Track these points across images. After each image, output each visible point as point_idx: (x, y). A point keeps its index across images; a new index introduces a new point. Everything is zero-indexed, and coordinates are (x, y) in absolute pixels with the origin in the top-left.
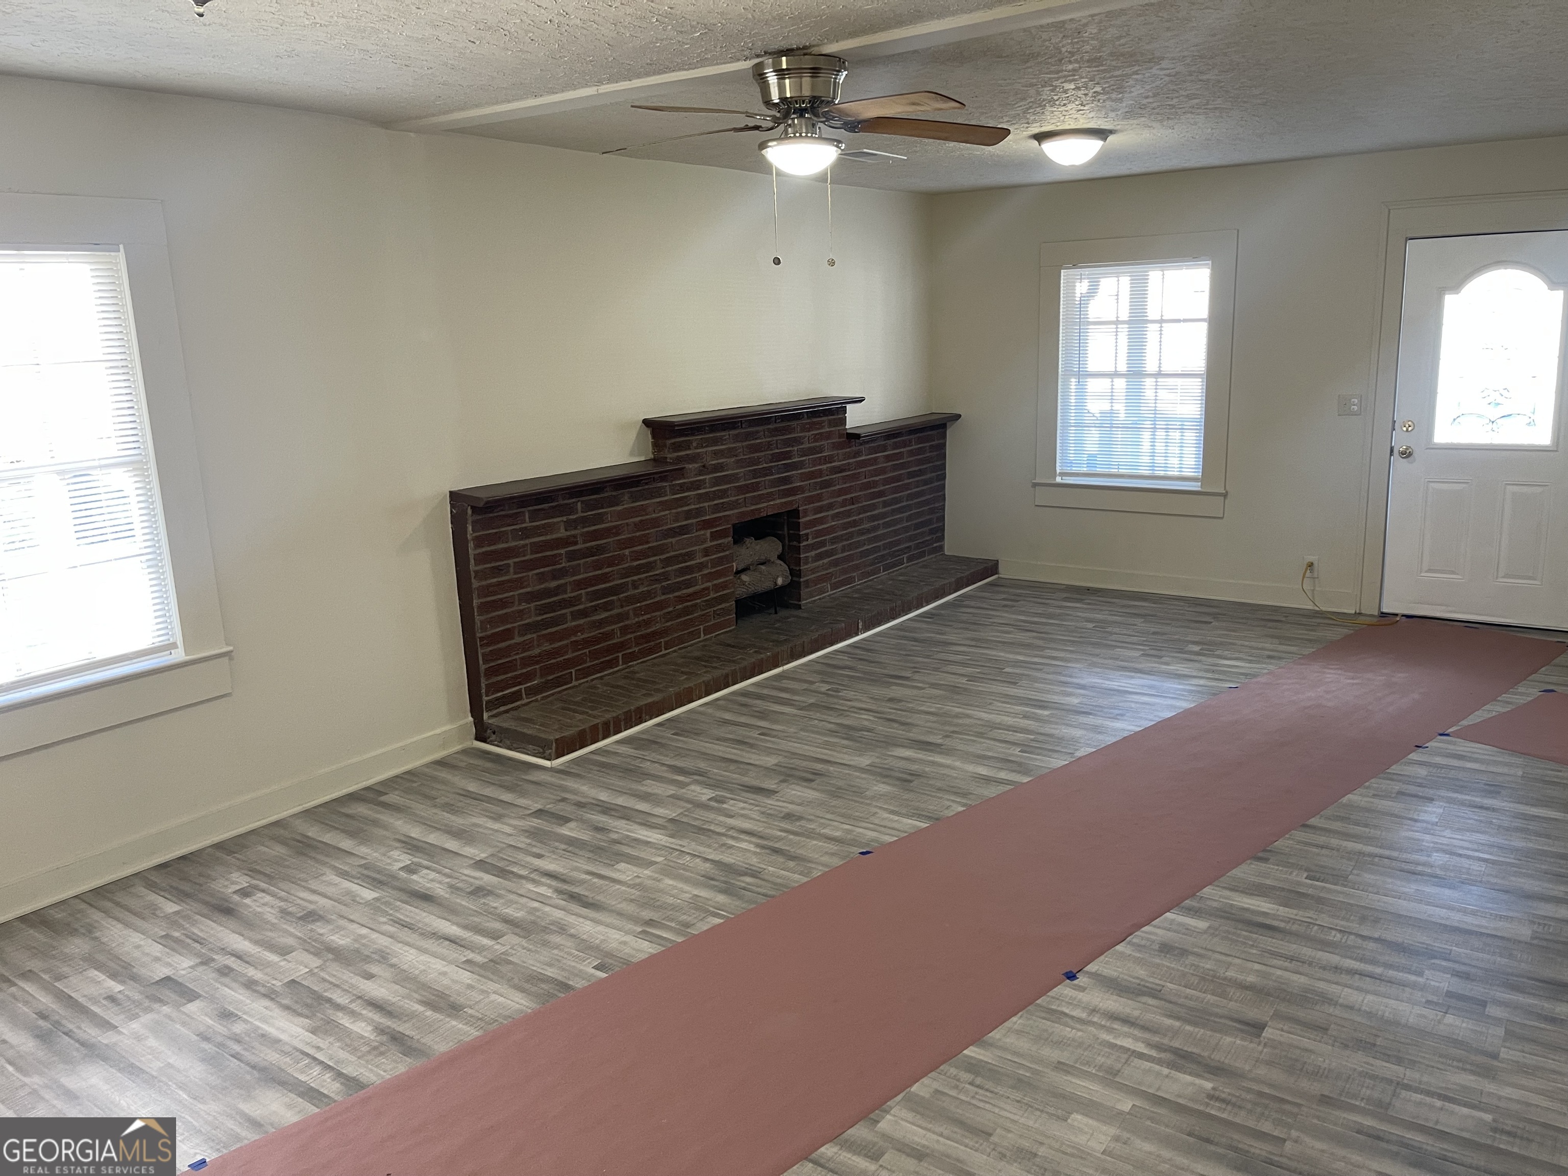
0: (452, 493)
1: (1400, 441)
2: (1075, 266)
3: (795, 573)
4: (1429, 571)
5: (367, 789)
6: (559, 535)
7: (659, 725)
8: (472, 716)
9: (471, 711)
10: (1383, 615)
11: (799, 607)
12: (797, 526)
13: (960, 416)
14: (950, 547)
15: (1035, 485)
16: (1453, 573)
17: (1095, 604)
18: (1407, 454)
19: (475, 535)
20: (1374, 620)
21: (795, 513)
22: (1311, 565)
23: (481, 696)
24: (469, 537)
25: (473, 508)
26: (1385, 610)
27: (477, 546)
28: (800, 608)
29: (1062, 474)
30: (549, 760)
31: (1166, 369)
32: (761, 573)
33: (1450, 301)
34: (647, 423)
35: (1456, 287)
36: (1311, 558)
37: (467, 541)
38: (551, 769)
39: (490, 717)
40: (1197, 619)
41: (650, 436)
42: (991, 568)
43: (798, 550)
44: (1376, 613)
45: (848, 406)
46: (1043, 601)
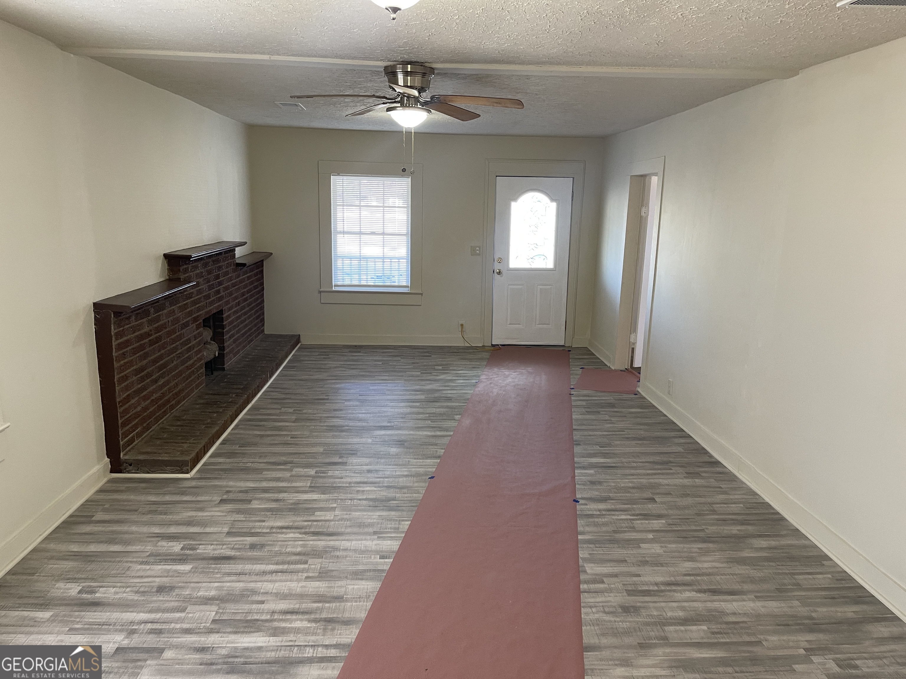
0: (95, 304)
1: (497, 267)
2: (338, 174)
3: (222, 349)
4: (510, 324)
5: (71, 516)
6: (145, 330)
7: (221, 444)
8: (108, 457)
9: (107, 454)
10: (493, 346)
11: (223, 369)
12: (222, 320)
13: (272, 254)
14: (268, 330)
15: (320, 292)
16: (519, 324)
17: (368, 353)
18: (499, 273)
19: (116, 331)
20: (490, 348)
21: (221, 312)
22: (462, 325)
23: (119, 442)
24: (113, 334)
25: (114, 313)
26: (493, 343)
27: (116, 339)
28: (225, 370)
29: (336, 286)
30: (188, 473)
31: (387, 231)
32: (208, 349)
33: (513, 205)
34: (166, 256)
35: (515, 199)
36: (461, 322)
37: (111, 337)
38: (192, 479)
39: (124, 455)
40: (422, 355)
41: (166, 265)
42: (297, 339)
43: (222, 334)
44: (491, 345)
45: (236, 249)
46: (344, 354)
